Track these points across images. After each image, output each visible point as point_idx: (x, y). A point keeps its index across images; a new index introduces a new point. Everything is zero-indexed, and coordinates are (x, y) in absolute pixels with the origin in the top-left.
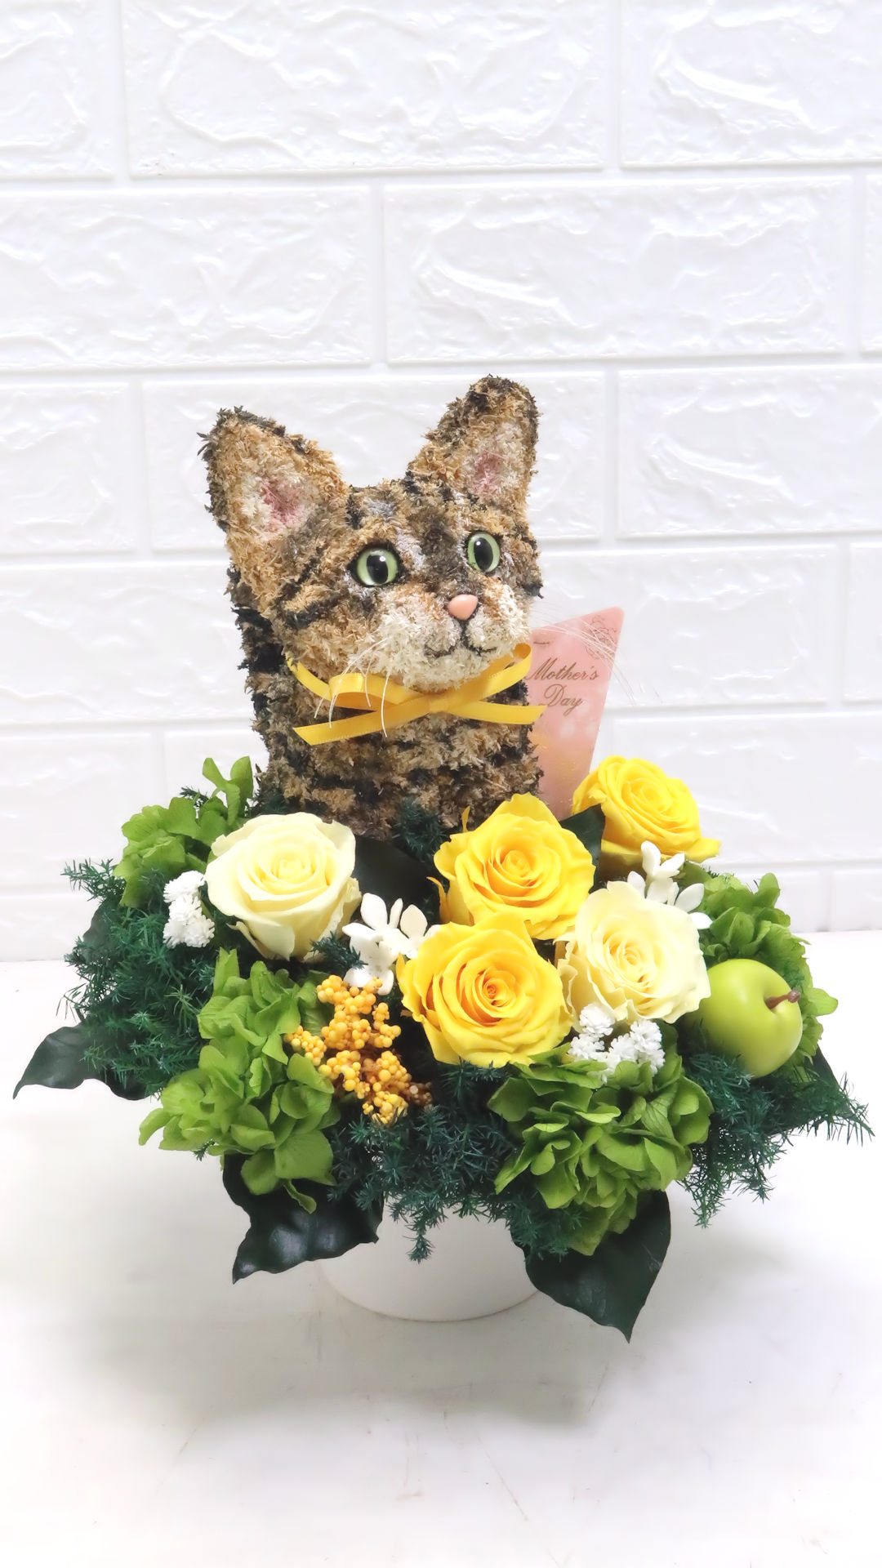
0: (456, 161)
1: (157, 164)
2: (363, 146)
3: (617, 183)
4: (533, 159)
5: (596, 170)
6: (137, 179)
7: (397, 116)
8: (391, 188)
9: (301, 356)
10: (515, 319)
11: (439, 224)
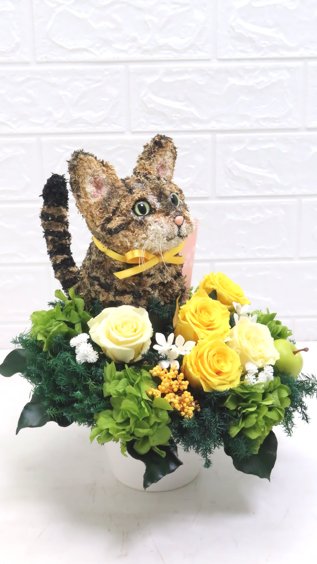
0: (156, 56)
1: (46, 57)
2: (122, 51)
3: (215, 65)
4: (185, 56)
5: (208, 60)
6: (39, 63)
7: (134, 40)
8: (132, 67)
9: (99, 129)
10: (178, 115)
11: (150, 80)
